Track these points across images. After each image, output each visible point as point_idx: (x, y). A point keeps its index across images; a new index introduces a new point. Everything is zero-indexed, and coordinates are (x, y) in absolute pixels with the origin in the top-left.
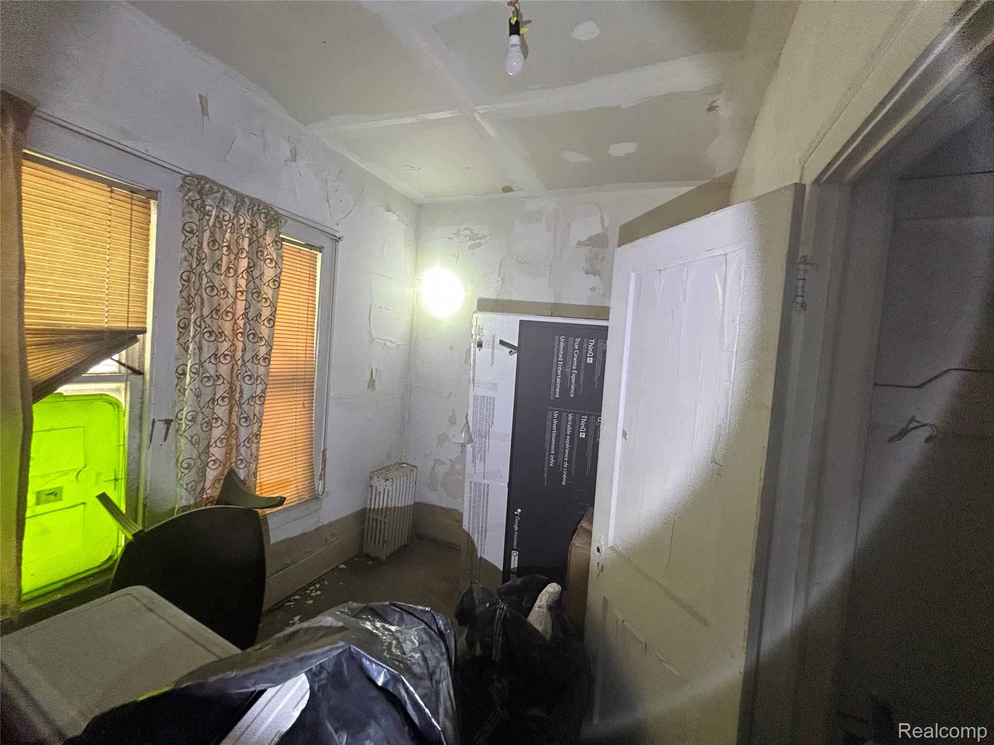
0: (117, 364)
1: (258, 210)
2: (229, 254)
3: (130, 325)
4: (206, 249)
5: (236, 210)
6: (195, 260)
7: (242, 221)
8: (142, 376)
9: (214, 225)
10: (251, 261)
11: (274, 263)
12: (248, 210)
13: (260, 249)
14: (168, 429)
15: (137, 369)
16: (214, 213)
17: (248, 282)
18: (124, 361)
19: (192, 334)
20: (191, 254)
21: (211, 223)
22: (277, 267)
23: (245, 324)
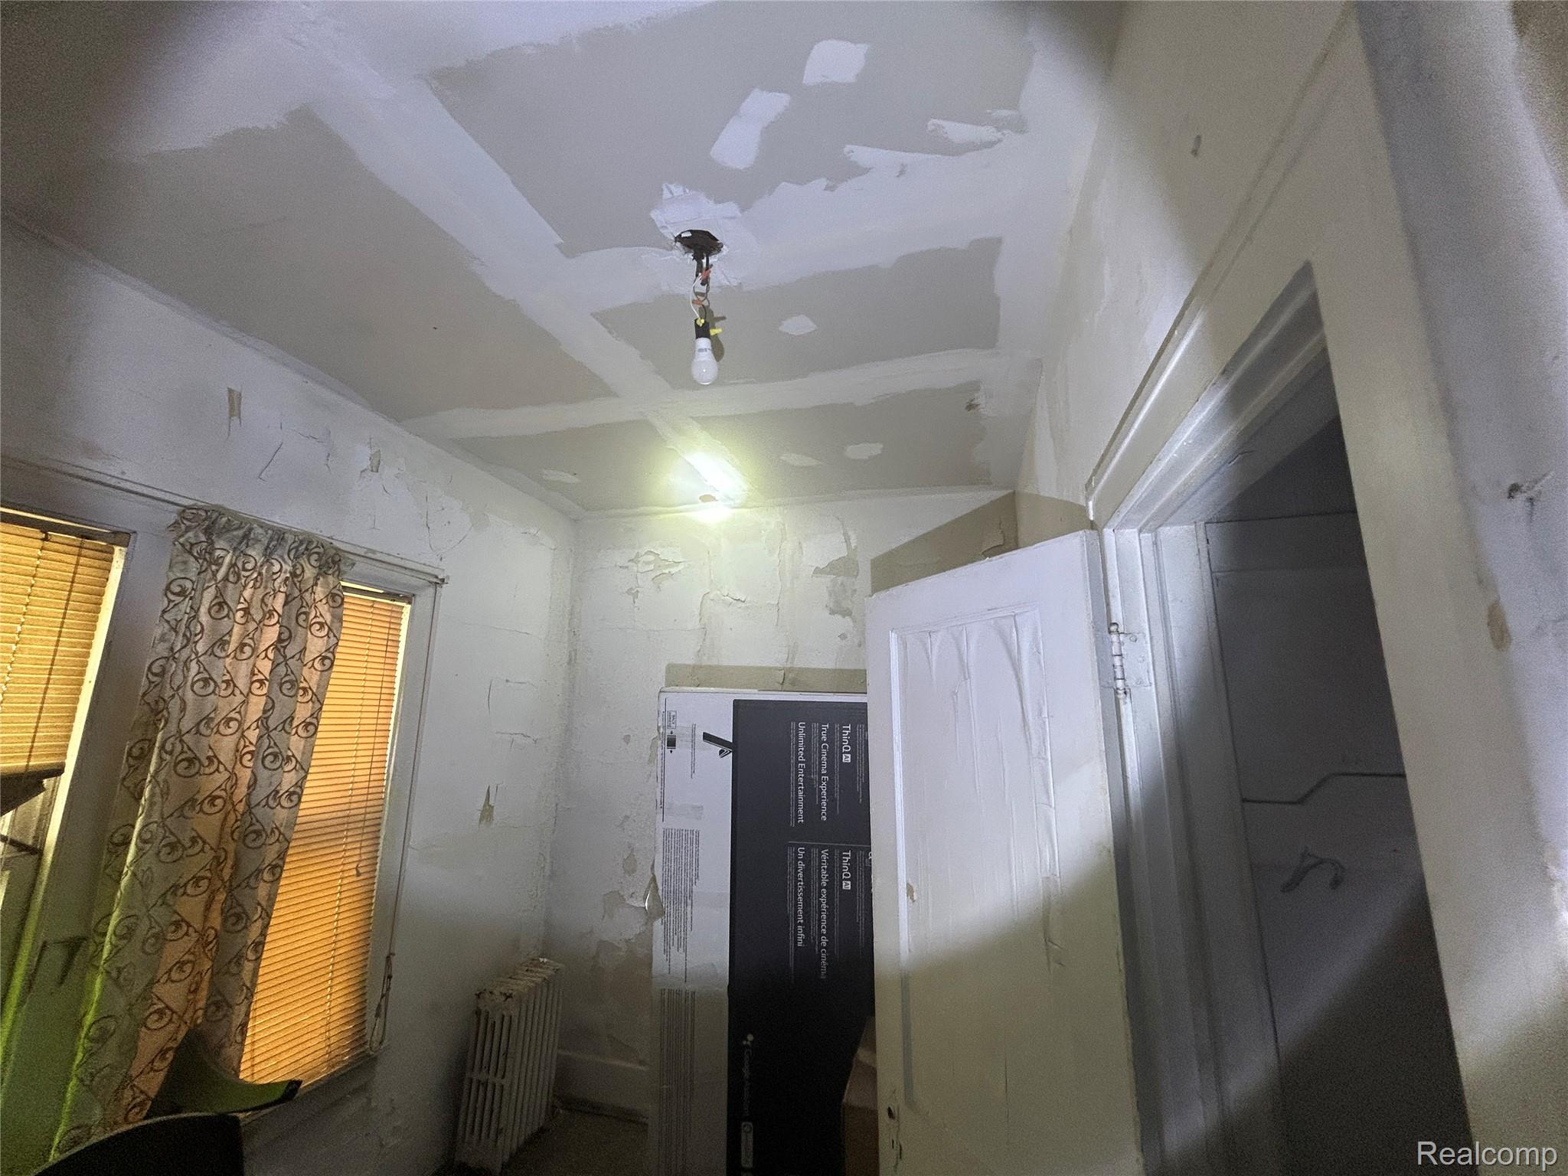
1: (307, 549)
2: (247, 621)
3: (32, 764)
4: (204, 618)
5: (268, 554)
6: (180, 637)
7: (276, 568)
9: (226, 579)
10: (283, 629)
11: (326, 628)
12: (289, 551)
13: (303, 610)
14: (72, 957)
15: (30, 843)
16: (227, 560)
17: (275, 665)
18: (5, 831)
19: (152, 768)
20: (175, 630)
21: (220, 575)
22: (331, 635)
23: (260, 738)
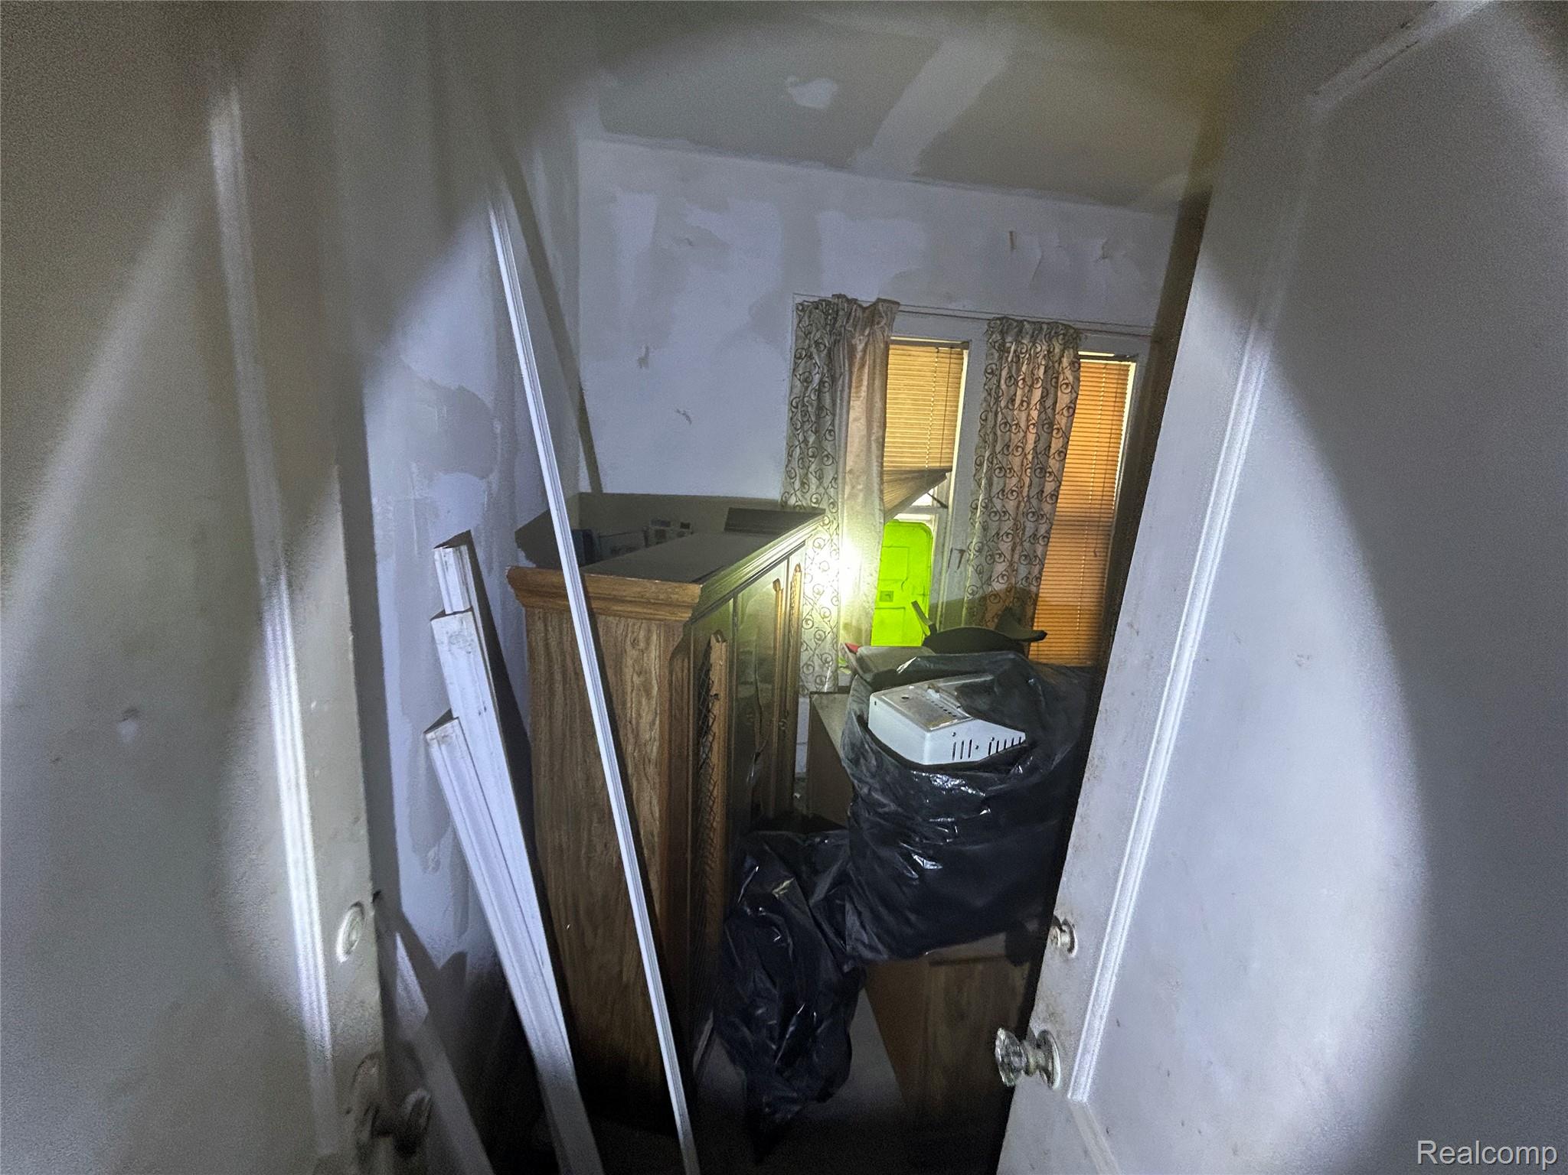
0: (931, 498)
1: (1056, 333)
2: (1024, 387)
3: (942, 465)
4: (1003, 386)
5: (1034, 340)
6: (993, 399)
7: (1039, 349)
8: (945, 510)
9: (1012, 361)
10: (1044, 390)
11: (1070, 387)
12: (1045, 336)
13: (1054, 375)
14: (961, 558)
15: (944, 503)
16: (1013, 348)
17: (1040, 414)
18: (936, 496)
19: (984, 471)
20: (990, 394)
21: (1009, 359)
22: (1073, 391)
23: (1033, 458)
